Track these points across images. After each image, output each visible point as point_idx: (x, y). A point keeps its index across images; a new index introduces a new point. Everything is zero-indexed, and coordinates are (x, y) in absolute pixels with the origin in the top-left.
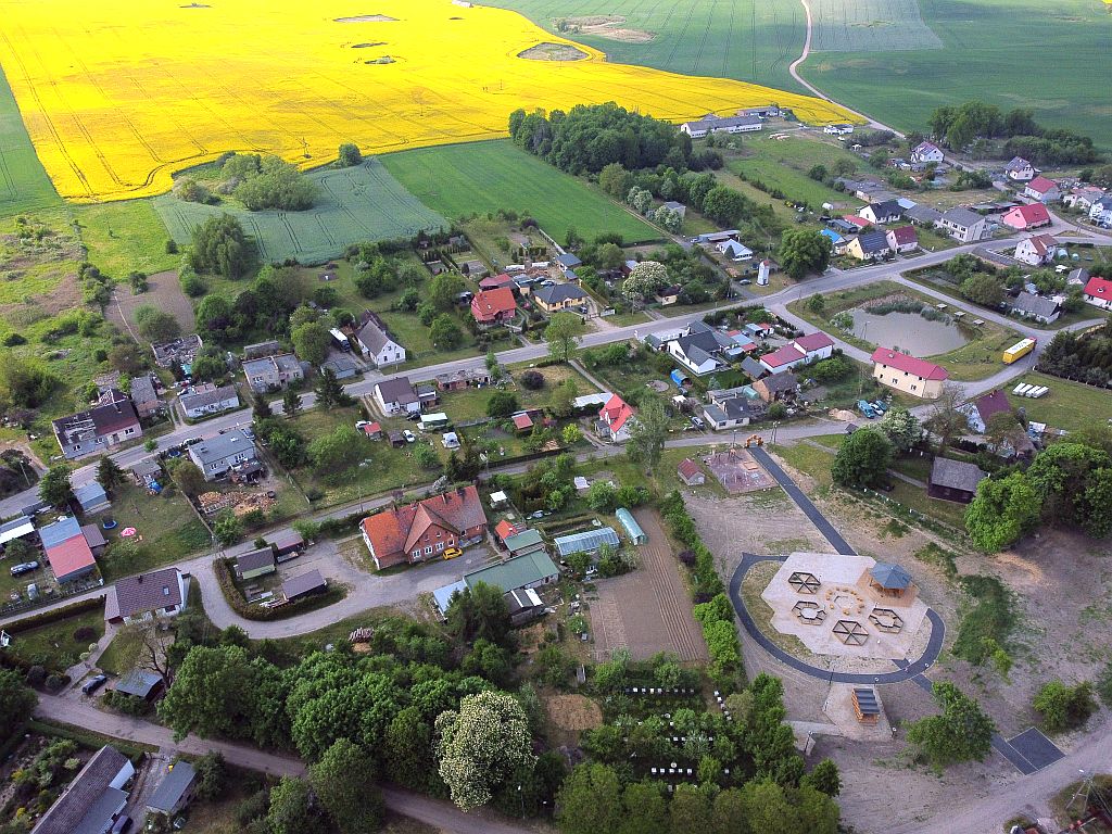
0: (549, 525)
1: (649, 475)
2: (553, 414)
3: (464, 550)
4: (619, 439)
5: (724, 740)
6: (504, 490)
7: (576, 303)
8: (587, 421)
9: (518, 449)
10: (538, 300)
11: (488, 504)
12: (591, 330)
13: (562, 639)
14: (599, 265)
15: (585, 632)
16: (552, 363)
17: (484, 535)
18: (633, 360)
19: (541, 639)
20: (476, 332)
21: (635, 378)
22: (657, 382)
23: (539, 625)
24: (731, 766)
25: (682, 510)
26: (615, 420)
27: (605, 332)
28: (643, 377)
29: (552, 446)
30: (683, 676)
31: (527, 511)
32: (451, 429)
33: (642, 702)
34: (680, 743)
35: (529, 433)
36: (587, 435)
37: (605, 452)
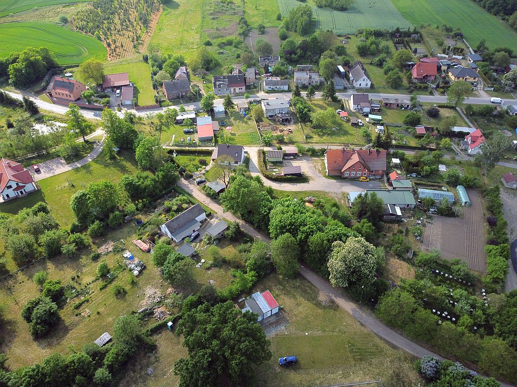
0: (418, 182)
1: (483, 175)
2: (439, 131)
3: (370, 180)
4: (472, 153)
5: (479, 312)
6: (400, 159)
7: (472, 80)
8: (457, 140)
9: (413, 143)
10: (450, 74)
11: (389, 163)
12: (475, 96)
13: (407, 235)
14: (492, 63)
15: (419, 236)
16: (447, 107)
17: (382, 176)
18: (495, 116)
19: (395, 231)
20: (410, 82)
21: (493, 125)
22: (506, 131)
23: (396, 225)
24: (479, 326)
25: (497, 196)
26: (473, 142)
27: (484, 97)
28: (498, 127)
29: (433, 146)
30: (467, 274)
31: (409, 172)
32: (382, 125)
33: (439, 278)
34: (453, 305)
35: (423, 137)
36: (454, 147)
37: (462, 157)
